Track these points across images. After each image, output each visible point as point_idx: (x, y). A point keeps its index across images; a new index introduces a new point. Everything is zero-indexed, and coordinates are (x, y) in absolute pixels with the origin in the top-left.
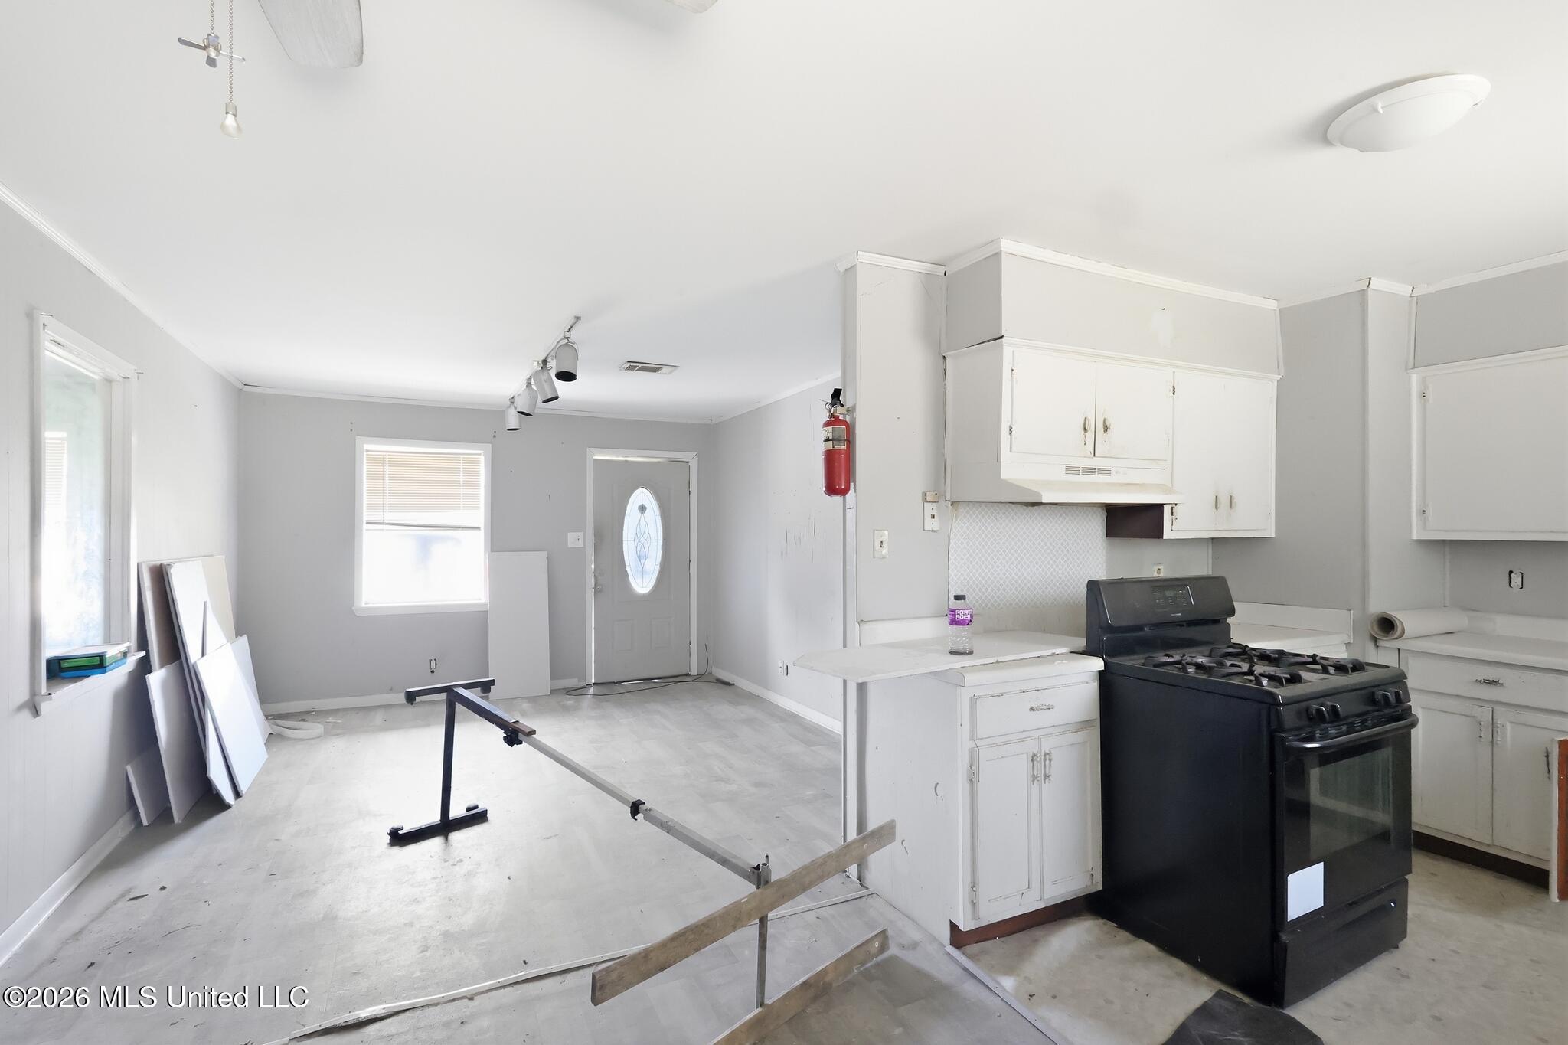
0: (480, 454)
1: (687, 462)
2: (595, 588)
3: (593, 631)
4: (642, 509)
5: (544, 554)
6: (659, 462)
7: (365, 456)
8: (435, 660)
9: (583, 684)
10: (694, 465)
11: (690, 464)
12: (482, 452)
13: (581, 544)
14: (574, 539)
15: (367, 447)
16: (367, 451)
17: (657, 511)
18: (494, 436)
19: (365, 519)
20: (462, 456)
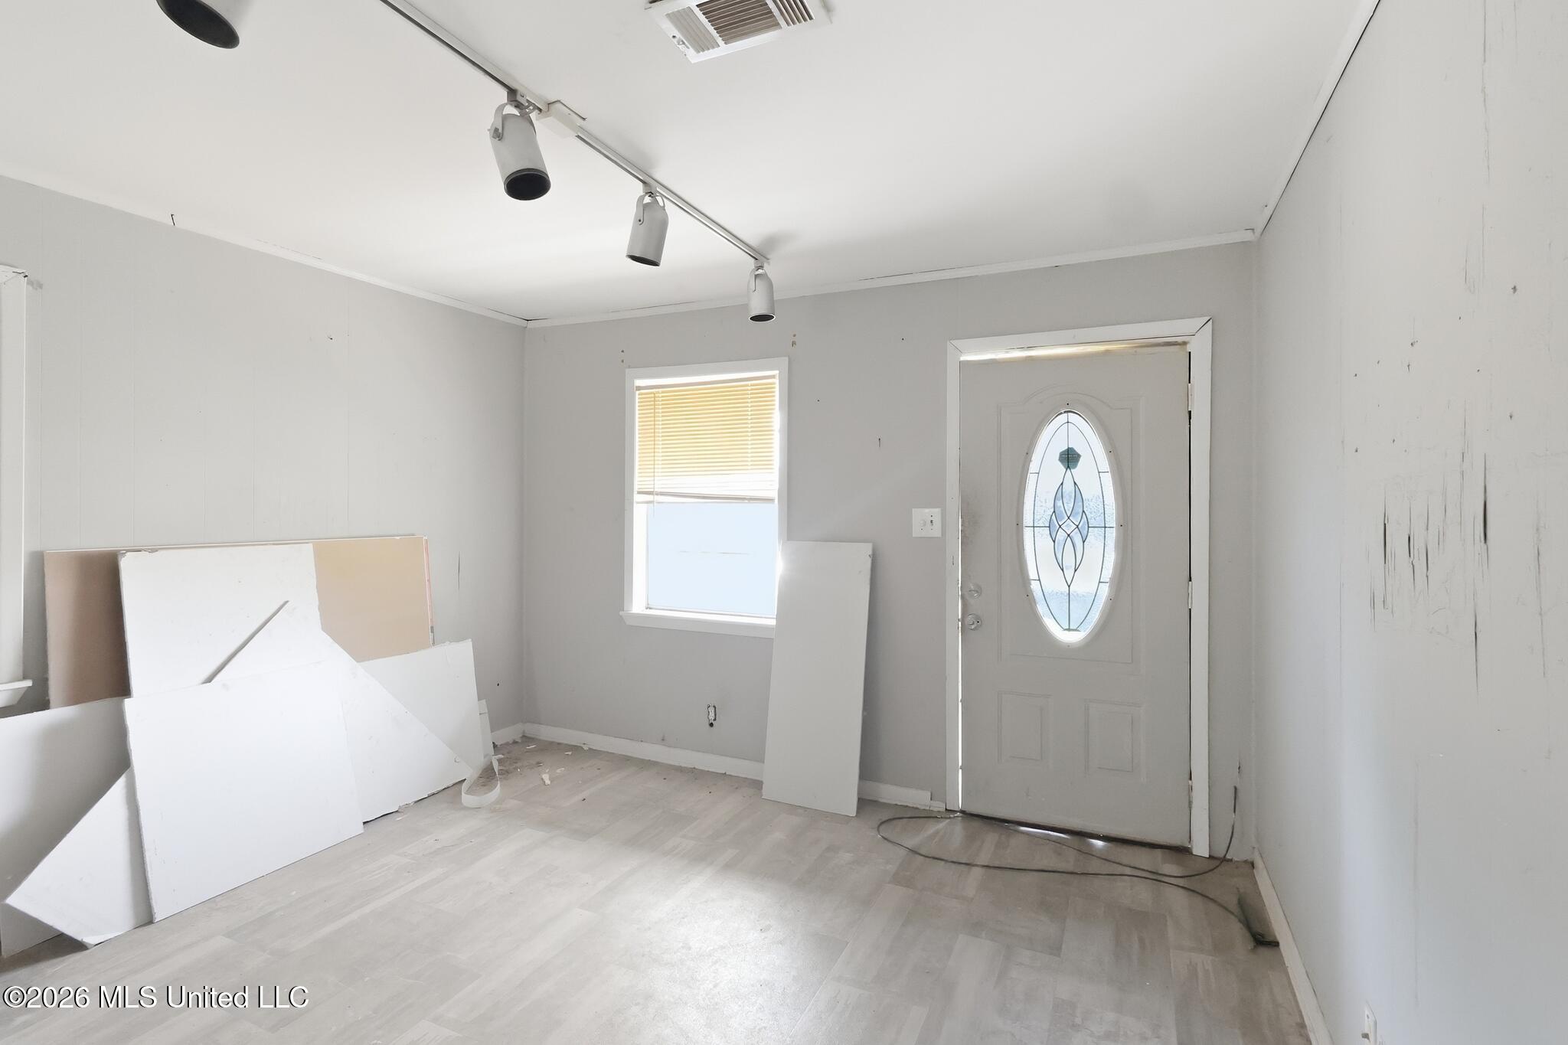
0: (773, 377)
1: (1185, 343)
2: (963, 620)
3: (960, 704)
4: (1070, 458)
5: (867, 549)
6: (1107, 352)
7: (637, 396)
8: (714, 707)
9: (938, 806)
10: (1201, 348)
11: (1189, 348)
12: (776, 372)
13: (936, 531)
14: (925, 521)
15: (638, 383)
16: (639, 388)
17: (1104, 464)
18: (794, 343)
19: (636, 488)
20: (749, 383)
